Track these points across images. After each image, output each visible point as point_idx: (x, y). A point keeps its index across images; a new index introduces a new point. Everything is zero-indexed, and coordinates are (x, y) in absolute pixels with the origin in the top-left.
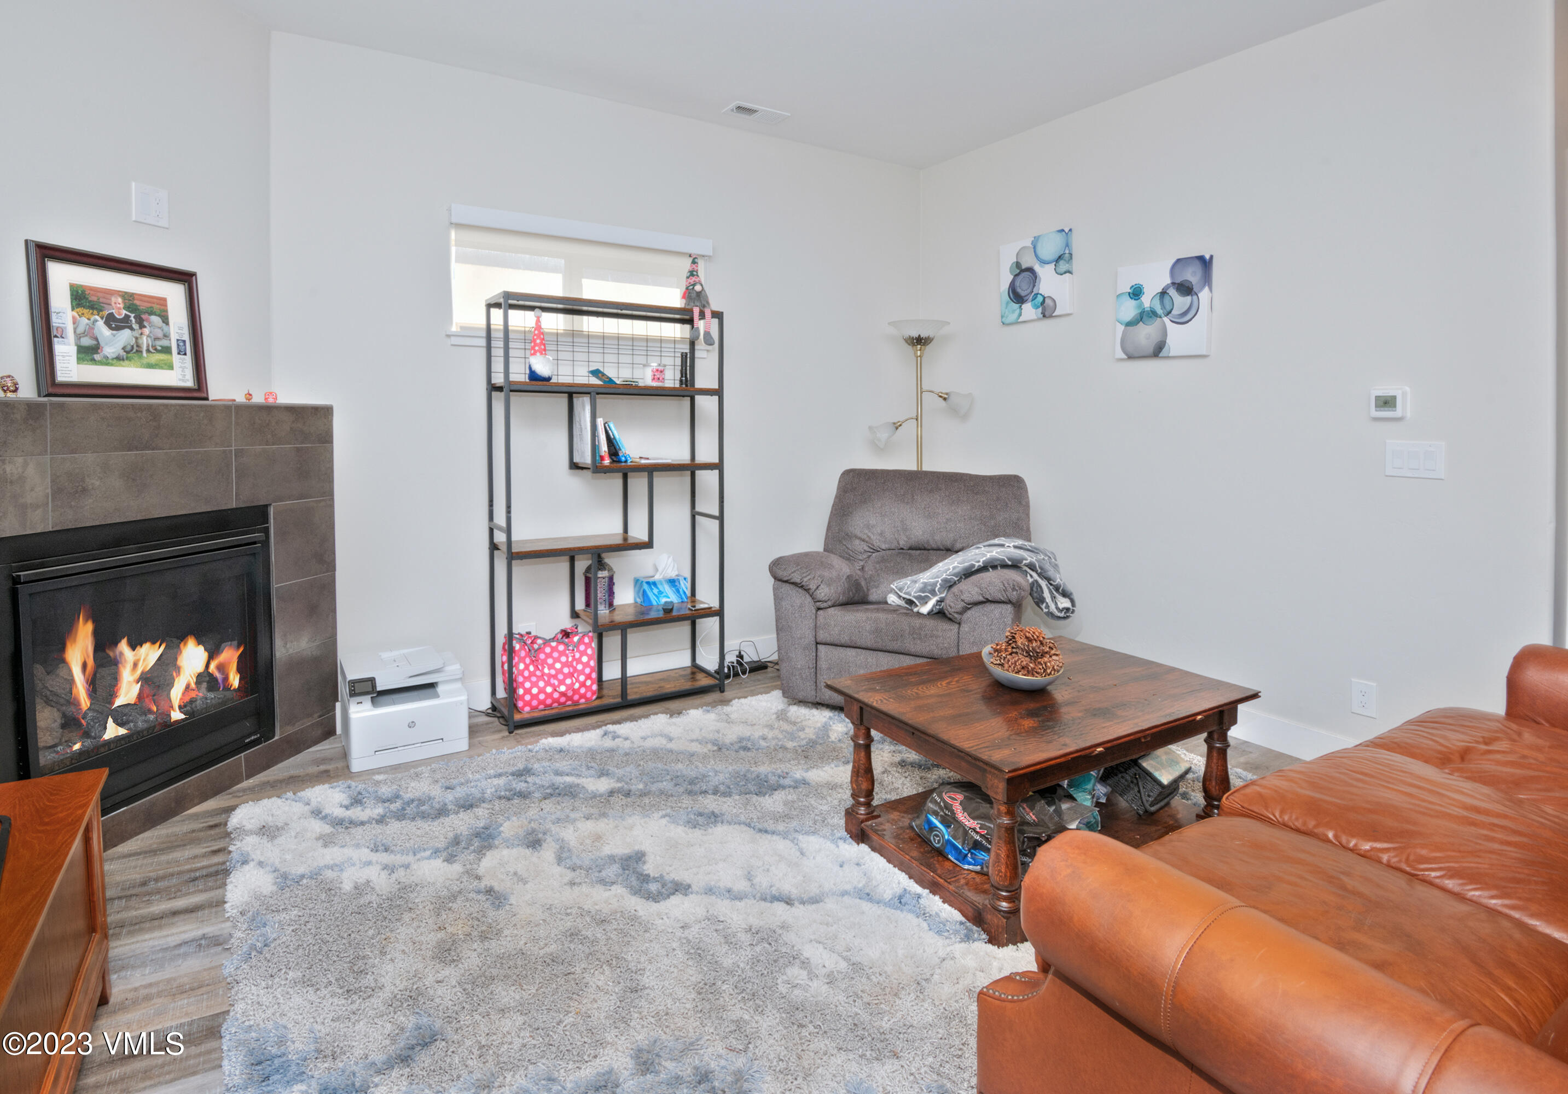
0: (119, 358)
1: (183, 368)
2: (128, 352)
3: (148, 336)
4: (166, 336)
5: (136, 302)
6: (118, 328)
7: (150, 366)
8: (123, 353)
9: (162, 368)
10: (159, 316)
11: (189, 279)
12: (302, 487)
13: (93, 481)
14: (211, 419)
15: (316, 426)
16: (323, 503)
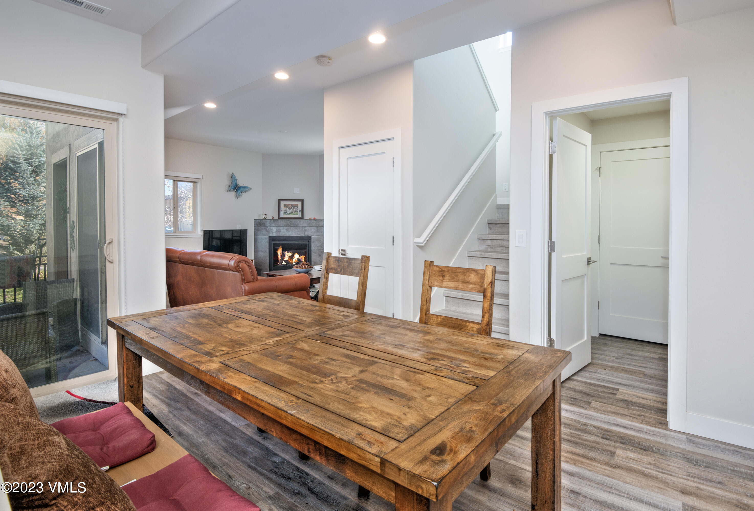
1: (299, 214)
3: (295, 210)
4: (297, 210)
6: (290, 209)
7: (294, 214)
8: (290, 213)
9: (296, 215)
10: (297, 207)
11: (302, 201)
12: (318, 234)
13: (282, 230)
14: (300, 222)
15: (321, 223)
16: (322, 237)
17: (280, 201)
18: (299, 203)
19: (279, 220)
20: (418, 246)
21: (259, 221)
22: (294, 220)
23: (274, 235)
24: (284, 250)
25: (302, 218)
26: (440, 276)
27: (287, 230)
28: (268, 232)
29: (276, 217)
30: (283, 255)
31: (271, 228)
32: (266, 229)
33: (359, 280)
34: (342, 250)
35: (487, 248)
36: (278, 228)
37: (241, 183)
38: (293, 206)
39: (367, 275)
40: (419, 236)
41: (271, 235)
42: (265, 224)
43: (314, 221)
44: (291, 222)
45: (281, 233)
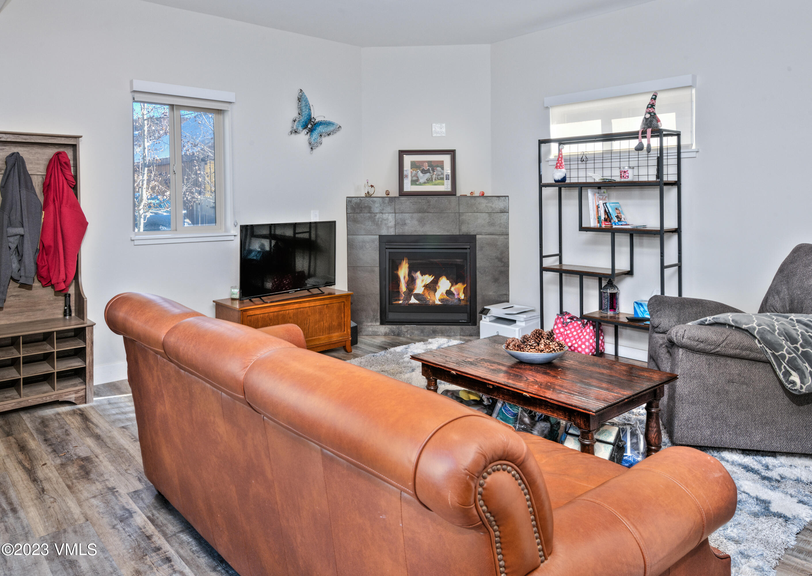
0: (425, 183)
1: (447, 185)
2: (428, 181)
3: (436, 175)
4: (442, 174)
5: (432, 164)
6: (425, 173)
7: (435, 185)
8: (426, 181)
9: (440, 185)
10: (440, 167)
11: (452, 153)
12: (491, 230)
13: (408, 221)
14: (450, 202)
15: (499, 205)
16: (502, 237)
17: (402, 153)
18: (446, 159)
19: (403, 199)
21: (358, 200)
22: (436, 198)
23: (392, 232)
24: (412, 269)
25: (452, 193)
27: (421, 221)
28: (378, 225)
29: (394, 192)
30: (411, 281)
31: (385, 216)
32: (372, 218)
36: (399, 216)
37: (318, 115)
38: (434, 166)
41: (384, 232)
42: (370, 208)
43: (482, 200)
44: (429, 202)
45: (406, 228)
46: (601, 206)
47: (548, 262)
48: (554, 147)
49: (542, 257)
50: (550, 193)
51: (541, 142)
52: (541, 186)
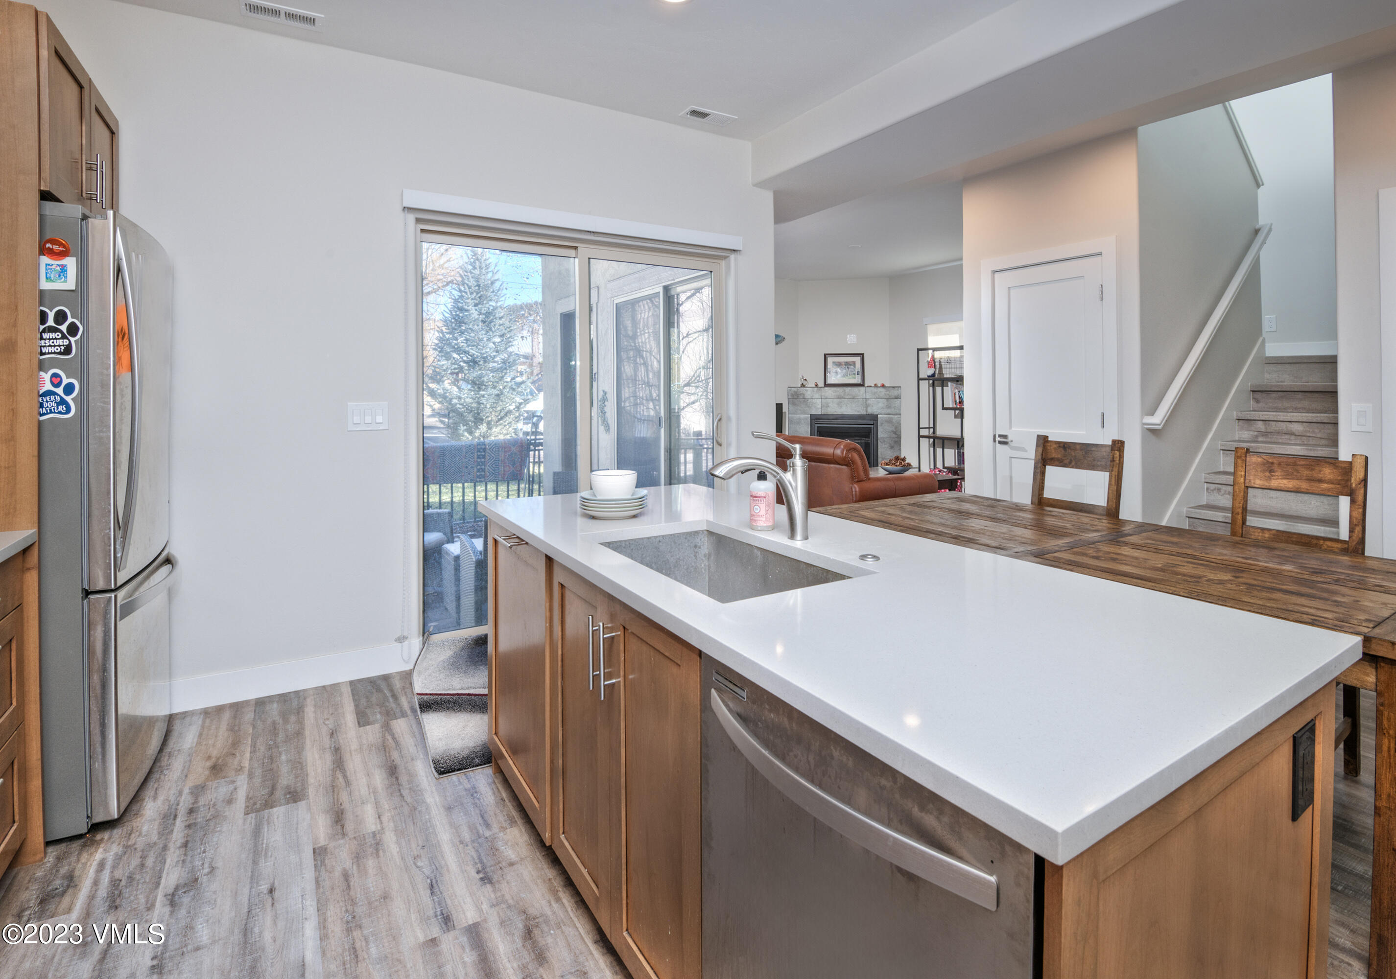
0: (842, 377)
1: (858, 378)
2: (844, 375)
3: (850, 371)
4: (855, 370)
6: (843, 370)
7: (850, 378)
9: (853, 378)
10: (853, 365)
11: (862, 355)
12: (889, 411)
13: (830, 404)
14: (859, 391)
15: (895, 393)
16: (896, 416)
17: (826, 355)
18: (858, 360)
19: (826, 388)
20: (1149, 430)
21: (795, 388)
22: (849, 388)
23: (819, 412)
25: (862, 384)
26: (1264, 471)
27: (839, 404)
28: (809, 407)
29: (821, 383)
31: (814, 400)
32: (806, 402)
33: (1110, 476)
34: (1000, 436)
35: (1257, 436)
36: (824, 400)
38: (848, 364)
39: (1122, 469)
40: (1152, 413)
41: (814, 412)
42: (804, 394)
43: (882, 390)
44: (844, 390)
45: (829, 409)
46: (957, 393)
47: (924, 432)
48: (930, 352)
49: (919, 428)
50: (924, 385)
51: (919, 350)
52: (919, 379)
